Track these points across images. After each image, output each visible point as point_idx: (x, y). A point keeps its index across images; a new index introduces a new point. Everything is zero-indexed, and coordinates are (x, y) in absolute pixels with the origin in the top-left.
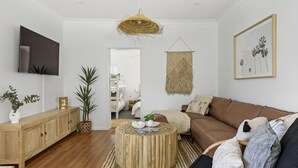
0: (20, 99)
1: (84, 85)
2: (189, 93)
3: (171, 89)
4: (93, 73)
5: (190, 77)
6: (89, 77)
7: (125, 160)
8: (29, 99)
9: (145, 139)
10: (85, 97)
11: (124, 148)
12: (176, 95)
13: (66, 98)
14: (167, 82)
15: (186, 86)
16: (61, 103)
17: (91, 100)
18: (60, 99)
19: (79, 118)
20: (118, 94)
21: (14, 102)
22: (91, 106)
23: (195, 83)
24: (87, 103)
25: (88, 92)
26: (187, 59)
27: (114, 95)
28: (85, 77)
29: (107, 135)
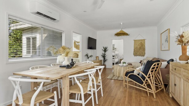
0: (89, 56)
1: (103, 52)
2: (144, 56)
3: (136, 54)
4: (107, 48)
5: (144, 50)
6: (105, 50)
7: (116, 73)
8: (91, 56)
9: (122, 68)
10: (104, 56)
11: (116, 70)
12: (138, 57)
13: (98, 57)
14: (134, 52)
15: (142, 53)
16: (97, 58)
17: (106, 58)
18: (97, 57)
19: (102, 64)
20: (115, 56)
21: (88, 57)
22: (106, 59)
23: (146, 52)
24: (104, 59)
25: (105, 55)
26: (143, 42)
27: (113, 56)
28: (104, 50)
29: (111, 69)
